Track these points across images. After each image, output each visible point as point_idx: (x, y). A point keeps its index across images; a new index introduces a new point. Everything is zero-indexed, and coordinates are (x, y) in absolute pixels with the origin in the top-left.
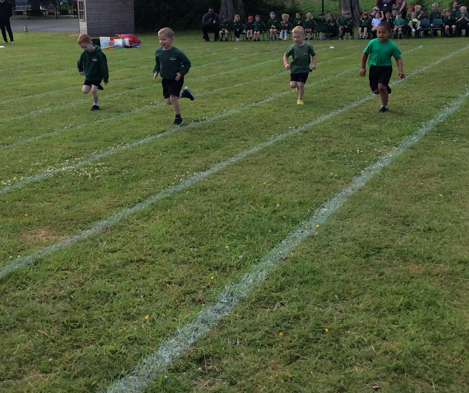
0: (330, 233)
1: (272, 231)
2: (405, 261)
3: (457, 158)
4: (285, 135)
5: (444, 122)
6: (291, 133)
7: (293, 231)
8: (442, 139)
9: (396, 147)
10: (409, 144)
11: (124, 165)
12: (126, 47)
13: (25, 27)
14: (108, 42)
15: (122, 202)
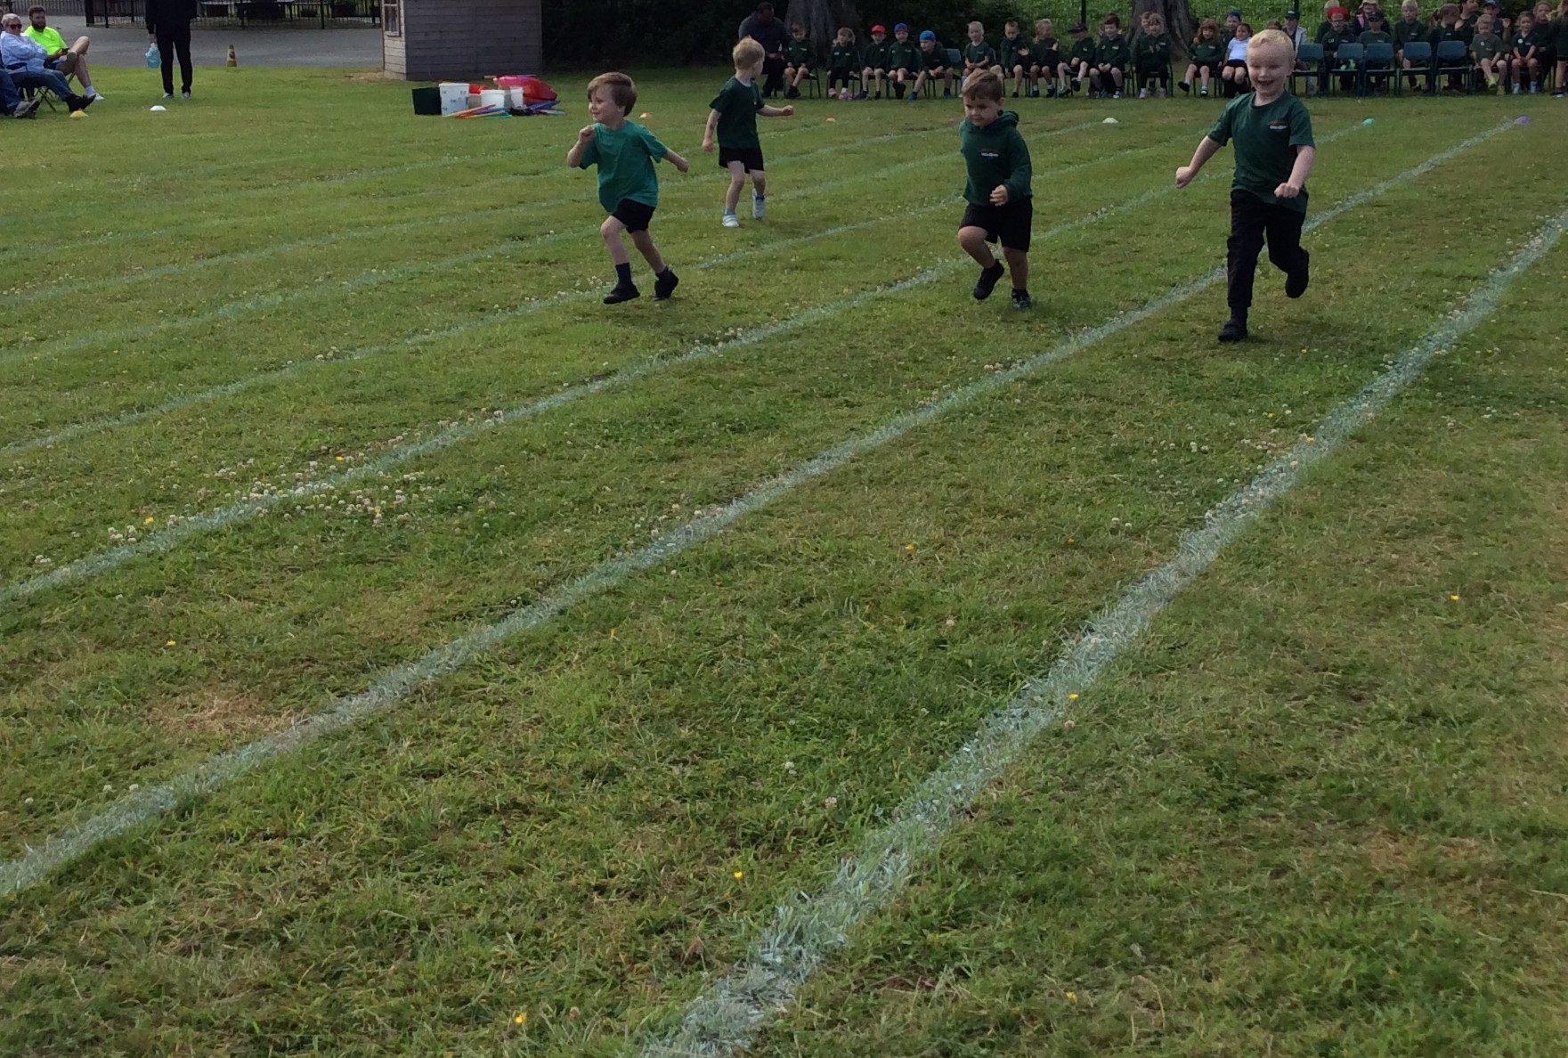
0: (1113, 720)
1: (932, 709)
2: (1354, 825)
3: (1496, 473)
4: (971, 391)
5: (1451, 356)
6: (989, 385)
7: (997, 710)
8: (1449, 409)
9: (1309, 432)
10: (1349, 424)
11: (484, 480)
12: (515, 112)
13: (229, 51)
14: (463, 97)
15: (469, 602)
